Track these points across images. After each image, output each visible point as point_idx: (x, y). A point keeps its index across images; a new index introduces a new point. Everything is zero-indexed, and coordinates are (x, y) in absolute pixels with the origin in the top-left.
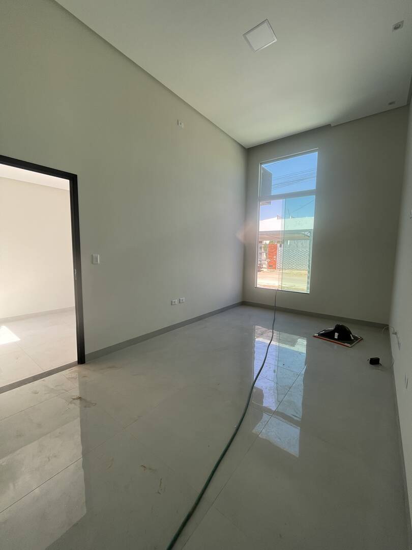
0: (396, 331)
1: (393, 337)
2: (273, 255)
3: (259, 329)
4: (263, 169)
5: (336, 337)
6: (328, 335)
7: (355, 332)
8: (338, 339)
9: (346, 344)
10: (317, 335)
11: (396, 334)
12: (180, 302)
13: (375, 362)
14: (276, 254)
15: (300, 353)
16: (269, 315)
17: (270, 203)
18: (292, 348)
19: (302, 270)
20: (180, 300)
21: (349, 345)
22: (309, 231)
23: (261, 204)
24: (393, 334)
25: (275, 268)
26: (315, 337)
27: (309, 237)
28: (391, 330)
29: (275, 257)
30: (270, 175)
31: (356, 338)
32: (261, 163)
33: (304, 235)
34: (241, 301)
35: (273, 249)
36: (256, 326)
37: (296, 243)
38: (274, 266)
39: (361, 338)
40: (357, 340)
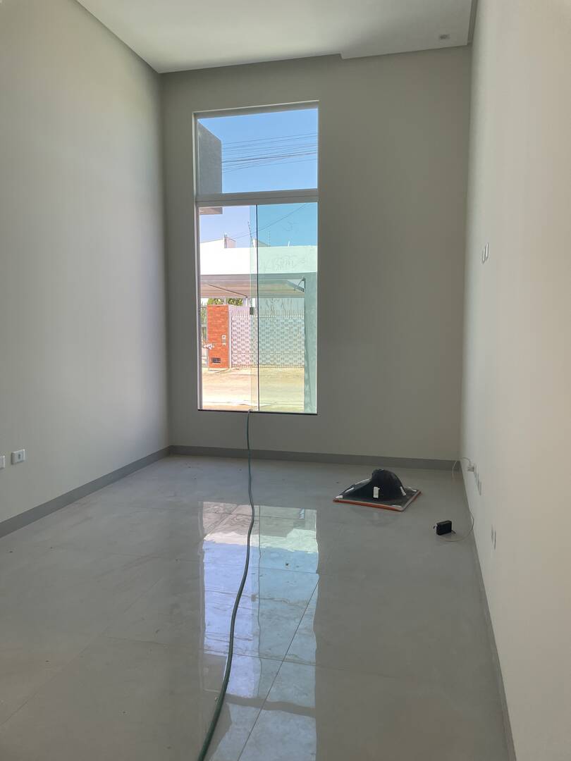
0: (472, 465)
1: (469, 478)
2: (220, 334)
4: (203, 130)
5: (376, 496)
6: (361, 494)
7: (408, 483)
8: (380, 499)
9: (394, 507)
10: (341, 496)
11: (473, 469)
12: (12, 463)
13: (444, 529)
14: (227, 329)
16: (234, 473)
17: (220, 211)
19: (287, 366)
20: (12, 455)
21: (399, 507)
22: (304, 277)
23: (200, 211)
24: (469, 470)
25: (226, 365)
26: (337, 501)
27: (303, 290)
28: (465, 466)
29: (224, 338)
30: (217, 144)
31: (410, 493)
32: (196, 115)
33: (294, 285)
34: (165, 447)
35: (219, 318)
36: (205, 503)
37: (269, 303)
38: (223, 360)
39: (417, 490)
40: (412, 496)
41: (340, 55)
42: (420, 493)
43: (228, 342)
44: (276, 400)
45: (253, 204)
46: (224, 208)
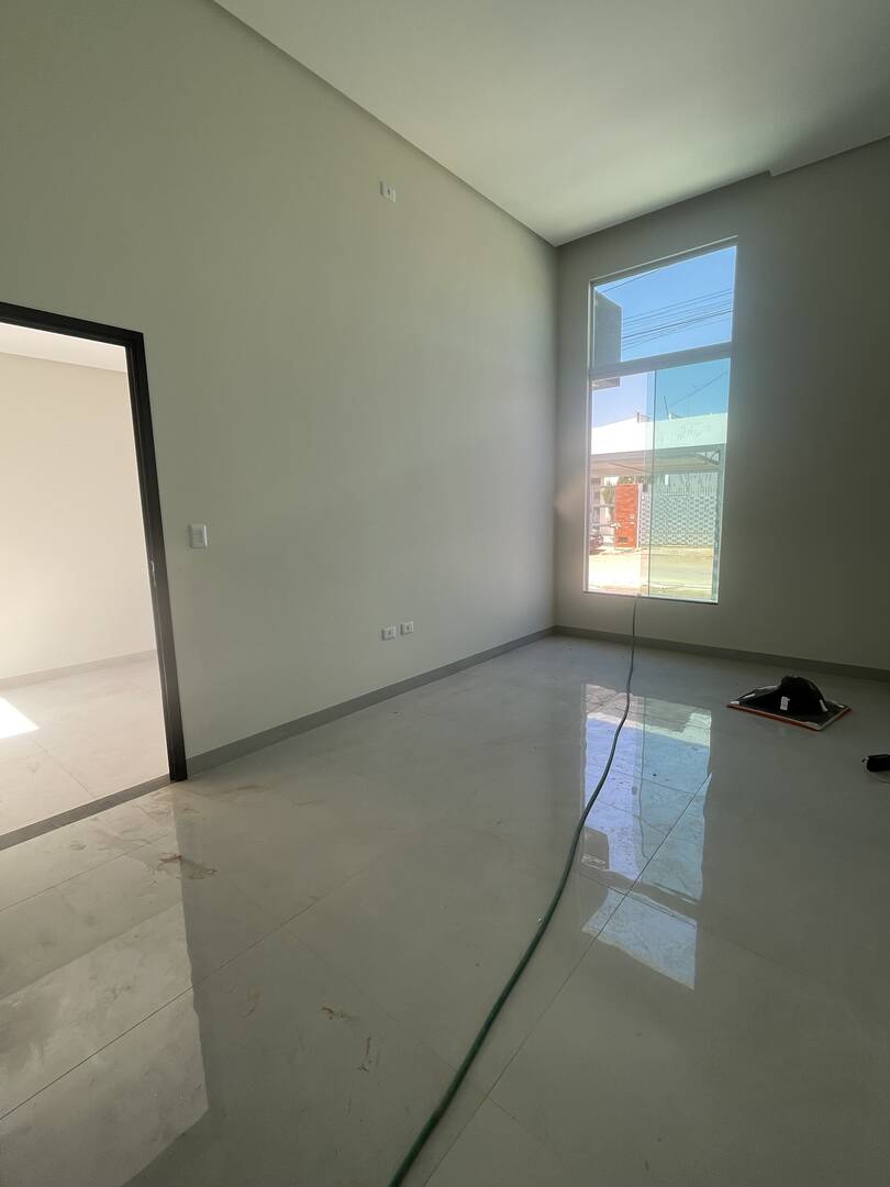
2: (628, 513)
3: (595, 691)
4: (599, 297)
5: (784, 707)
6: (763, 703)
7: (830, 694)
8: (792, 711)
9: (808, 724)
10: (738, 702)
12: (402, 633)
13: (879, 764)
14: (636, 509)
15: (695, 747)
16: (617, 658)
17: (617, 383)
18: (676, 735)
19: (701, 546)
20: (402, 626)
21: (815, 726)
23: (593, 385)
25: (633, 544)
26: (731, 707)
27: (716, 463)
29: (632, 517)
30: (617, 311)
31: (834, 709)
32: (592, 283)
33: (705, 458)
34: (550, 626)
35: (627, 497)
36: (588, 686)
37: (684, 479)
38: (630, 539)
39: (846, 707)
40: (836, 712)
41: (769, 172)
42: (849, 710)
43: (636, 523)
44: (683, 582)
45: (652, 370)
46: (622, 379)
